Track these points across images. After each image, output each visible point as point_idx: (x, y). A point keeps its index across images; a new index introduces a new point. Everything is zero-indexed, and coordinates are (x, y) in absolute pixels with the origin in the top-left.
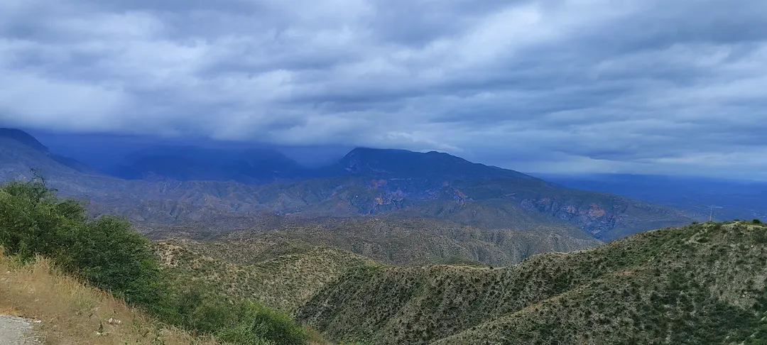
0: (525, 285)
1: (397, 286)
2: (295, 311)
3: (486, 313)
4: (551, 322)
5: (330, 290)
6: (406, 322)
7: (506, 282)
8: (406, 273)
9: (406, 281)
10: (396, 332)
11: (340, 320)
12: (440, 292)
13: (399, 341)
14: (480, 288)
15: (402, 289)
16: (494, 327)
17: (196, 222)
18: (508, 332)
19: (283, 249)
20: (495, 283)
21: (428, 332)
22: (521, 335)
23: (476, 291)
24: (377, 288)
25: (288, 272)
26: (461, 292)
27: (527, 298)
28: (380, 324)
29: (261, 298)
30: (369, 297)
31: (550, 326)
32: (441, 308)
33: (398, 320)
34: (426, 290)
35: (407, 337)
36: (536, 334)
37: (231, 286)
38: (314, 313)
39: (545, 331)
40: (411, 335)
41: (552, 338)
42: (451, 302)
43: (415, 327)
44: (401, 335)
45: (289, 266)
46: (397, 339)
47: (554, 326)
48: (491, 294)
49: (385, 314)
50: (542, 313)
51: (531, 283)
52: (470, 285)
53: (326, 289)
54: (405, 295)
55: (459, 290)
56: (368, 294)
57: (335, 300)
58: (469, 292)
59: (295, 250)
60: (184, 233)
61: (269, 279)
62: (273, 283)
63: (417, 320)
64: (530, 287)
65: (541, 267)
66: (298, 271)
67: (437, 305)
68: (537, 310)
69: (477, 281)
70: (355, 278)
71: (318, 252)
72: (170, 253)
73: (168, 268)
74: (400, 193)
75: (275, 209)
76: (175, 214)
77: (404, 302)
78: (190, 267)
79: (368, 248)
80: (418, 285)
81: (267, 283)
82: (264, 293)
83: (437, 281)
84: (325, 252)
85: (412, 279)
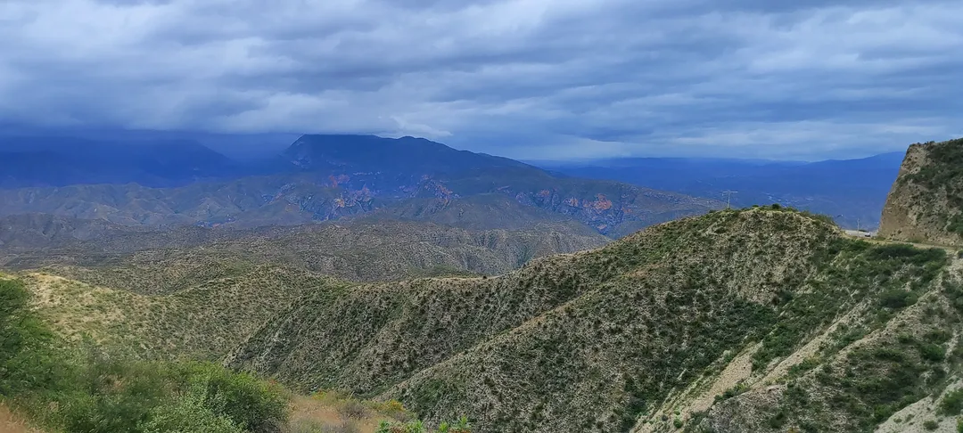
0: (524, 296)
1: (369, 308)
3: (480, 332)
4: (556, 336)
5: (281, 320)
6: (382, 351)
7: (502, 294)
8: (380, 292)
9: (380, 301)
10: (370, 365)
11: (296, 356)
12: (423, 312)
13: (374, 375)
14: (471, 302)
15: (376, 312)
16: (490, 349)
17: (84, 242)
18: (507, 352)
19: (214, 271)
20: (490, 296)
21: (410, 361)
22: (522, 355)
23: (467, 306)
24: (344, 312)
25: (221, 301)
26: (448, 310)
27: (527, 310)
28: (349, 357)
29: (186, 337)
30: (334, 325)
31: (554, 342)
32: (426, 330)
33: (372, 351)
34: (406, 311)
35: (384, 370)
36: (540, 352)
37: (141, 325)
38: (261, 351)
39: (550, 348)
40: (388, 368)
41: (557, 355)
42: (438, 323)
43: (394, 357)
44: (376, 369)
45: (222, 293)
46: (371, 373)
47: (559, 341)
48: (485, 309)
49: (354, 345)
50: (545, 327)
51: (532, 292)
52: (460, 300)
53: (275, 319)
54: (379, 319)
55: (447, 307)
56: (332, 321)
57: (289, 332)
58: (459, 309)
59: (230, 272)
60: (66, 258)
61: (196, 312)
62: (201, 317)
63: (395, 348)
64: (531, 297)
65: (543, 273)
66: (235, 298)
67: (420, 328)
68: (539, 324)
69: (468, 294)
70: (313, 302)
71: (261, 273)
72: (47, 286)
73: (45, 307)
74: (367, 190)
75: (198, 219)
76: (51, 232)
77: (379, 327)
78: (79, 304)
79: (328, 263)
80: (395, 305)
81: (193, 317)
82: (189, 331)
83: (419, 298)
84: (272, 271)
85: (388, 298)
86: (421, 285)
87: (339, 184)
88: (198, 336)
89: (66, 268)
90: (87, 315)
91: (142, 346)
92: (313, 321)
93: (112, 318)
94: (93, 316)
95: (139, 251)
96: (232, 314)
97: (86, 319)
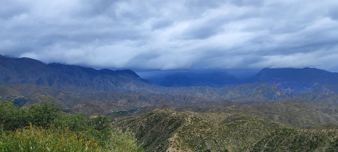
1: (307, 140)
2: (249, 148)
5: (267, 139)
8: (312, 133)
9: (313, 138)
15: (311, 142)
17: (194, 104)
19: (237, 117)
24: (295, 140)
25: (241, 129)
29: (230, 140)
30: (291, 145)
34: (327, 144)
37: (216, 134)
45: (241, 125)
53: (264, 139)
54: (314, 145)
56: (290, 143)
57: (270, 144)
59: (243, 118)
60: (190, 109)
61: (232, 131)
62: (234, 133)
66: (245, 128)
70: (280, 134)
71: (254, 119)
72: (190, 118)
73: (190, 125)
74: (289, 89)
75: (228, 98)
76: (186, 101)
77: (313, 149)
78: (198, 125)
79: (276, 117)
80: (321, 140)
81: (232, 133)
82: (231, 138)
83: (334, 139)
84: (258, 119)
85: (317, 137)
86: (334, 133)
87: (277, 87)
88: (233, 140)
89: (192, 112)
90: (201, 129)
91: (217, 141)
92: (281, 141)
93: (208, 130)
94: (202, 129)
95: (211, 108)
96: (245, 134)
97: (201, 130)
